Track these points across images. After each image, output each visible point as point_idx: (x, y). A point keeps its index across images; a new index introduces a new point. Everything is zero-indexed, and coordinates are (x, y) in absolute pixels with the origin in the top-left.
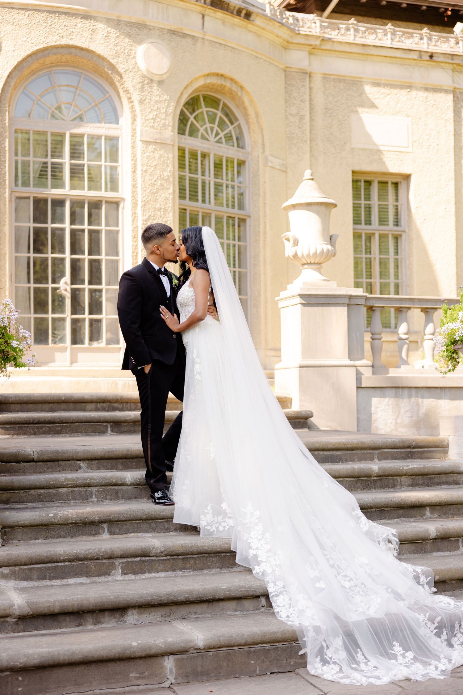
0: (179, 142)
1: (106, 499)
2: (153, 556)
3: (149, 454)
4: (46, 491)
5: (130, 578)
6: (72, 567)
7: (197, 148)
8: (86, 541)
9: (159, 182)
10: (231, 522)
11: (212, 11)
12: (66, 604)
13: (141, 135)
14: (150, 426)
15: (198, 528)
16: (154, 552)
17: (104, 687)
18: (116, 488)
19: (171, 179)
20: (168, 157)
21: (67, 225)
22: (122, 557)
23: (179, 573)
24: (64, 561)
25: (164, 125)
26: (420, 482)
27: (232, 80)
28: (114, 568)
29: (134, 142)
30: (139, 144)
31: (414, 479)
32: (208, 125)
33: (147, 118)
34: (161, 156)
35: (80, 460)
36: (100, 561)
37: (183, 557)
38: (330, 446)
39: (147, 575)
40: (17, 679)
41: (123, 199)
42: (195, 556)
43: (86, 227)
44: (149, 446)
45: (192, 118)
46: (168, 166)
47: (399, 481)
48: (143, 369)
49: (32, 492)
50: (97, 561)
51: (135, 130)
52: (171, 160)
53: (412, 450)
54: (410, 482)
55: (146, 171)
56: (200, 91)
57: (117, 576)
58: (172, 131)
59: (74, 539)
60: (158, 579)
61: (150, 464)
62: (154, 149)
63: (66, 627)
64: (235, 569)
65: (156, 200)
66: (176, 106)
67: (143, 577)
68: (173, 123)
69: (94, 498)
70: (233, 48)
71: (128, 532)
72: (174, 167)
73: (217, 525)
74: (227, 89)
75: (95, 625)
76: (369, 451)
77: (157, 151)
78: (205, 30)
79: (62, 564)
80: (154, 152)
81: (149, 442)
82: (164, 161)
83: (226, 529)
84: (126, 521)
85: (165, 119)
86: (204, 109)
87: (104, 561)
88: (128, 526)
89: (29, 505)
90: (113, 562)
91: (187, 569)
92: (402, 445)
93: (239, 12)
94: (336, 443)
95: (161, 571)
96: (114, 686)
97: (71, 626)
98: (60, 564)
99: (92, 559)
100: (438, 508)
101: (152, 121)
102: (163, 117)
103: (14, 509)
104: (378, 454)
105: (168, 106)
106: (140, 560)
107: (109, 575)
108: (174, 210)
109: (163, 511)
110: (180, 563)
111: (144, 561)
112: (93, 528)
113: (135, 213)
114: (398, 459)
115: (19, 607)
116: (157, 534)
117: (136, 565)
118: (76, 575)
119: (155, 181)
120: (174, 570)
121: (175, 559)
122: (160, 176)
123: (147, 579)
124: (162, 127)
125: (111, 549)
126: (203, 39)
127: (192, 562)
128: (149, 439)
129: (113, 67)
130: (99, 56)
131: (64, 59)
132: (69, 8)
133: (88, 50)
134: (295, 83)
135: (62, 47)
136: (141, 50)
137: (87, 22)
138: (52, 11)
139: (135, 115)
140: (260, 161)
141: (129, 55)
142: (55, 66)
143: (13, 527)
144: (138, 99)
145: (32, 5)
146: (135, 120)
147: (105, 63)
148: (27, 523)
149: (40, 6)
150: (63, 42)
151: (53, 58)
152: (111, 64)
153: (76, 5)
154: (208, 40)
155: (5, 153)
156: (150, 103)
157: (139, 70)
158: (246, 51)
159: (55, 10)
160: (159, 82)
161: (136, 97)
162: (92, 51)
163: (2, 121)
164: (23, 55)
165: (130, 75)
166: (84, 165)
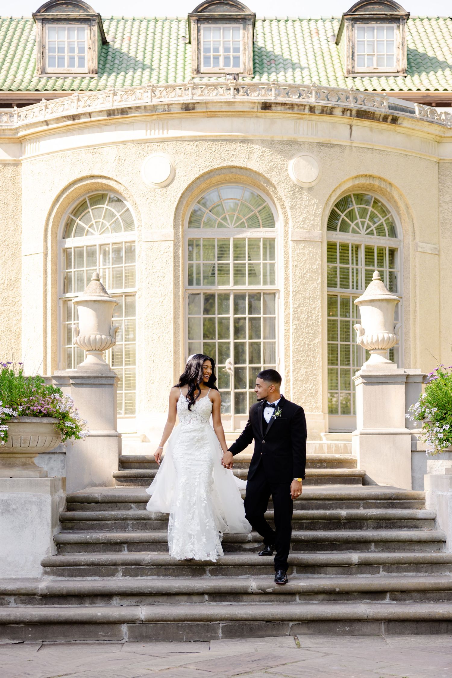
0: (328, 238)
1: (138, 529)
2: (144, 565)
4: (97, 522)
5: (127, 579)
6: (90, 569)
7: (348, 242)
9: (309, 274)
11: (359, 121)
12: (70, 589)
13: (292, 236)
16: (144, 562)
17: (82, 639)
18: (145, 521)
19: (320, 271)
20: (317, 253)
21: (231, 315)
22: (123, 564)
23: (161, 577)
24: (84, 565)
25: (313, 225)
26: (384, 525)
27: (380, 178)
28: (118, 572)
29: (286, 242)
30: (290, 243)
31: (378, 523)
32: (359, 220)
33: (297, 221)
34: (310, 252)
35: (131, 503)
36: (108, 567)
37: (165, 567)
38: (322, 497)
39: (139, 578)
40: (28, 629)
41: (278, 291)
42: (174, 567)
43: (247, 315)
45: (343, 216)
46: (316, 260)
47: (366, 524)
50: (106, 567)
52: (320, 254)
53: (393, 501)
54: (375, 525)
55: (296, 266)
56: (351, 191)
57: (119, 577)
58: (321, 230)
62: (304, 247)
63: (72, 604)
65: (306, 290)
66: (324, 208)
67: (137, 579)
68: (322, 223)
69: (130, 528)
70: (381, 150)
71: (140, 550)
72: (322, 261)
74: (376, 187)
75: (91, 604)
76: (356, 501)
77: (307, 248)
78: (352, 138)
79: (84, 567)
80: (303, 249)
82: (313, 256)
84: (139, 543)
85: (313, 220)
86: (355, 207)
87: (111, 567)
88: (141, 547)
90: (116, 568)
91: (168, 575)
92: (383, 497)
93: (385, 119)
94: (327, 495)
95: (150, 576)
96: (89, 639)
97: (75, 604)
98: (82, 567)
99: (103, 565)
100: (381, 544)
101: (302, 223)
102: (313, 218)
104: (363, 504)
105: (317, 209)
106: (135, 568)
107: (113, 576)
108: (322, 297)
110: (163, 571)
111: (138, 568)
112: (118, 547)
113: (287, 302)
114: (380, 508)
115: (41, 589)
116: (161, 553)
117: (132, 571)
118: (92, 575)
119: (305, 274)
120: (158, 576)
121: (159, 568)
122: (310, 270)
123: (139, 580)
124: (312, 227)
125: (114, 559)
126: (351, 146)
127: (171, 571)
129: (268, 181)
130: (256, 172)
131: (227, 178)
132: (229, 136)
133: (246, 169)
134: (448, 173)
135: (224, 168)
136: (291, 163)
137: (245, 145)
138: (216, 140)
139: (287, 219)
140: (411, 247)
141: (281, 169)
142: (220, 184)
143: (64, 544)
144: (290, 205)
145: (199, 136)
146: (287, 223)
147: (261, 178)
148: (72, 541)
149: (206, 136)
150: (225, 164)
151: (218, 178)
152: (265, 178)
153: (236, 132)
154: (355, 147)
155: (179, 260)
156: (300, 207)
157: (290, 180)
158: (395, 151)
159: (218, 138)
160: (309, 188)
161: (287, 204)
162: (250, 169)
163: (176, 234)
164: (193, 178)
165: (283, 186)
166: (245, 264)
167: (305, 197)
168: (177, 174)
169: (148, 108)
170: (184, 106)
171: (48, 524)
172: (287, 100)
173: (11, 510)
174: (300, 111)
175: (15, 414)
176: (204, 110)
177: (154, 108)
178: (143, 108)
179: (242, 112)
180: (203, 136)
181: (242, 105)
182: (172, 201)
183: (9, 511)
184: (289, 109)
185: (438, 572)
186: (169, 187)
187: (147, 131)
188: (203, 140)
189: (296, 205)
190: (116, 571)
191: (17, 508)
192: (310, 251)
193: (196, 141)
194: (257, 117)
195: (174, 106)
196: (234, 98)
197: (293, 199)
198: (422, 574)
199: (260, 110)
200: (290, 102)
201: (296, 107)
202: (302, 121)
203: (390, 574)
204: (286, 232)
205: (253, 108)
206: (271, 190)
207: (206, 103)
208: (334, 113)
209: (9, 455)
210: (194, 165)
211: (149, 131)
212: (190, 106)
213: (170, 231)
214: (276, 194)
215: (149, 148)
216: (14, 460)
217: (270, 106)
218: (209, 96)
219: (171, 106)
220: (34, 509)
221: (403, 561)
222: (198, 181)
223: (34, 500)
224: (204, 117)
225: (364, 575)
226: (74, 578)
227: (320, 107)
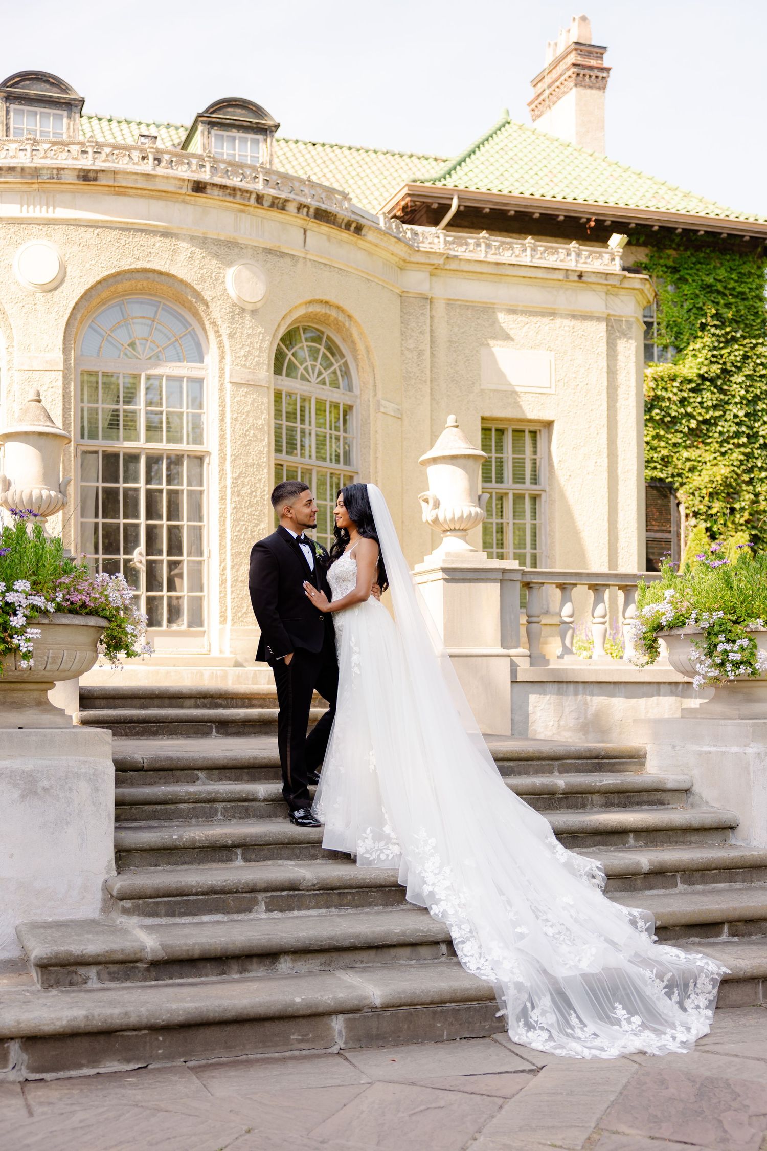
0: (275, 384)
2: (303, 890)
3: (289, 763)
4: (162, 807)
5: (276, 917)
6: (207, 901)
7: (295, 391)
8: (217, 869)
9: (252, 432)
10: (396, 850)
11: (315, 225)
12: (207, 946)
13: (231, 376)
14: (290, 729)
15: (352, 856)
16: (305, 884)
17: (260, 1051)
18: (246, 804)
19: (266, 429)
20: (262, 403)
22: (266, 890)
23: (334, 911)
24: (196, 894)
25: (258, 364)
26: (616, 801)
27: (338, 307)
28: (257, 904)
29: (222, 384)
30: (228, 386)
31: (608, 797)
32: (309, 363)
33: (237, 355)
34: (254, 401)
35: (196, 769)
36: (239, 895)
37: (338, 891)
39: (296, 913)
40: (157, 1039)
41: (209, 453)
42: (354, 891)
43: (164, 486)
44: (288, 753)
45: (290, 355)
46: (263, 413)
47: (590, 800)
48: (283, 660)
49: (146, 807)
50: (235, 895)
51: (223, 369)
52: (268, 406)
53: (600, 761)
54: (605, 802)
55: (236, 419)
56: (300, 322)
57: (260, 913)
58: (267, 371)
59: (201, 867)
60: (311, 918)
61: (289, 775)
62: (246, 392)
63: (207, 976)
64: (402, 907)
65: (248, 454)
66: (272, 341)
67: (292, 915)
68: (269, 361)
69: (219, 818)
70: (340, 269)
71: (266, 859)
72: (269, 414)
73: (378, 853)
74: (332, 319)
75: (242, 974)
77: (250, 394)
78: (307, 247)
79: (195, 897)
80: (245, 396)
81: (288, 749)
82: (258, 406)
83: (390, 858)
84: (264, 845)
85: (258, 356)
86: (304, 344)
87: (245, 895)
88: (266, 852)
89: (142, 823)
90: (255, 897)
91: (344, 906)
92: (588, 755)
93: (348, 226)
95: (313, 908)
96: (272, 1050)
97: (213, 975)
98: (192, 898)
99: (230, 892)
100: (643, 834)
101: (244, 359)
102: (257, 354)
103: (126, 828)
105: (263, 340)
106: (288, 895)
107: (250, 912)
108: (269, 466)
109: (309, 834)
110: (335, 898)
111: (292, 896)
112: (225, 853)
113: (223, 470)
114: (583, 772)
115: (152, 950)
117: (282, 900)
118: (211, 911)
119: (247, 431)
120: (328, 907)
121: (329, 893)
122: (253, 425)
123: (297, 917)
124: (256, 365)
125: (252, 880)
126: (304, 258)
127: (350, 897)
128: (289, 745)
129: (198, 295)
130: (181, 281)
131: (139, 286)
132: (146, 224)
133: (167, 275)
134: (413, 311)
135: (137, 271)
136: (230, 273)
137: (167, 241)
138: (126, 228)
139: (223, 352)
140: (371, 406)
141: (216, 280)
142: (128, 295)
143: (128, 851)
144: (228, 332)
145: (102, 221)
146: (223, 358)
147: (188, 290)
148: (146, 846)
149: (111, 221)
150: (139, 265)
151: (127, 285)
152: (195, 290)
153: (154, 220)
154: (310, 260)
155: (70, 399)
156: (241, 337)
157: (228, 297)
158: (356, 272)
159: (129, 226)
160: (252, 311)
161: (224, 330)
162: (173, 276)
163: (66, 361)
164: (92, 281)
165: (218, 303)
166: (161, 413)
167: (248, 322)
168: (68, 274)
169: (27, 171)
170: (82, 174)
171: (109, 815)
172: (228, 182)
173: (39, 790)
174: (244, 199)
175: (51, 607)
176: (111, 183)
177: (36, 172)
178: (19, 170)
179: (165, 192)
180: (107, 221)
181: (165, 181)
182: (61, 313)
183: (36, 793)
184: (230, 194)
185: (759, 881)
186: (56, 292)
187: (22, 206)
188: (107, 227)
189: (235, 333)
190: (255, 902)
191: (52, 787)
192: (254, 399)
193: (97, 227)
194: (183, 201)
195: (66, 172)
196: (154, 169)
197: (232, 323)
198: (738, 885)
199: (190, 192)
200: (232, 185)
201: (239, 193)
202: (244, 215)
203: (693, 887)
204: (222, 370)
205: (181, 188)
206: (201, 308)
207: (115, 173)
208: (287, 208)
209: (13, 686)
210: (93, 262)
211: (25, 207)
212: (91, 175)
213: (57, 356)
214: (208, 315)
215: (26, 232)
216: (20, 694)
217: (205, 188)
218: (118, 163)
219: (62, 172)
220: (84, 787)
221: (714, 866)
222: (99, 286)
223: (83, 771)
224: (108, 194)
225: (655, 892)
226: (178, 920)
227: (271, 198)
